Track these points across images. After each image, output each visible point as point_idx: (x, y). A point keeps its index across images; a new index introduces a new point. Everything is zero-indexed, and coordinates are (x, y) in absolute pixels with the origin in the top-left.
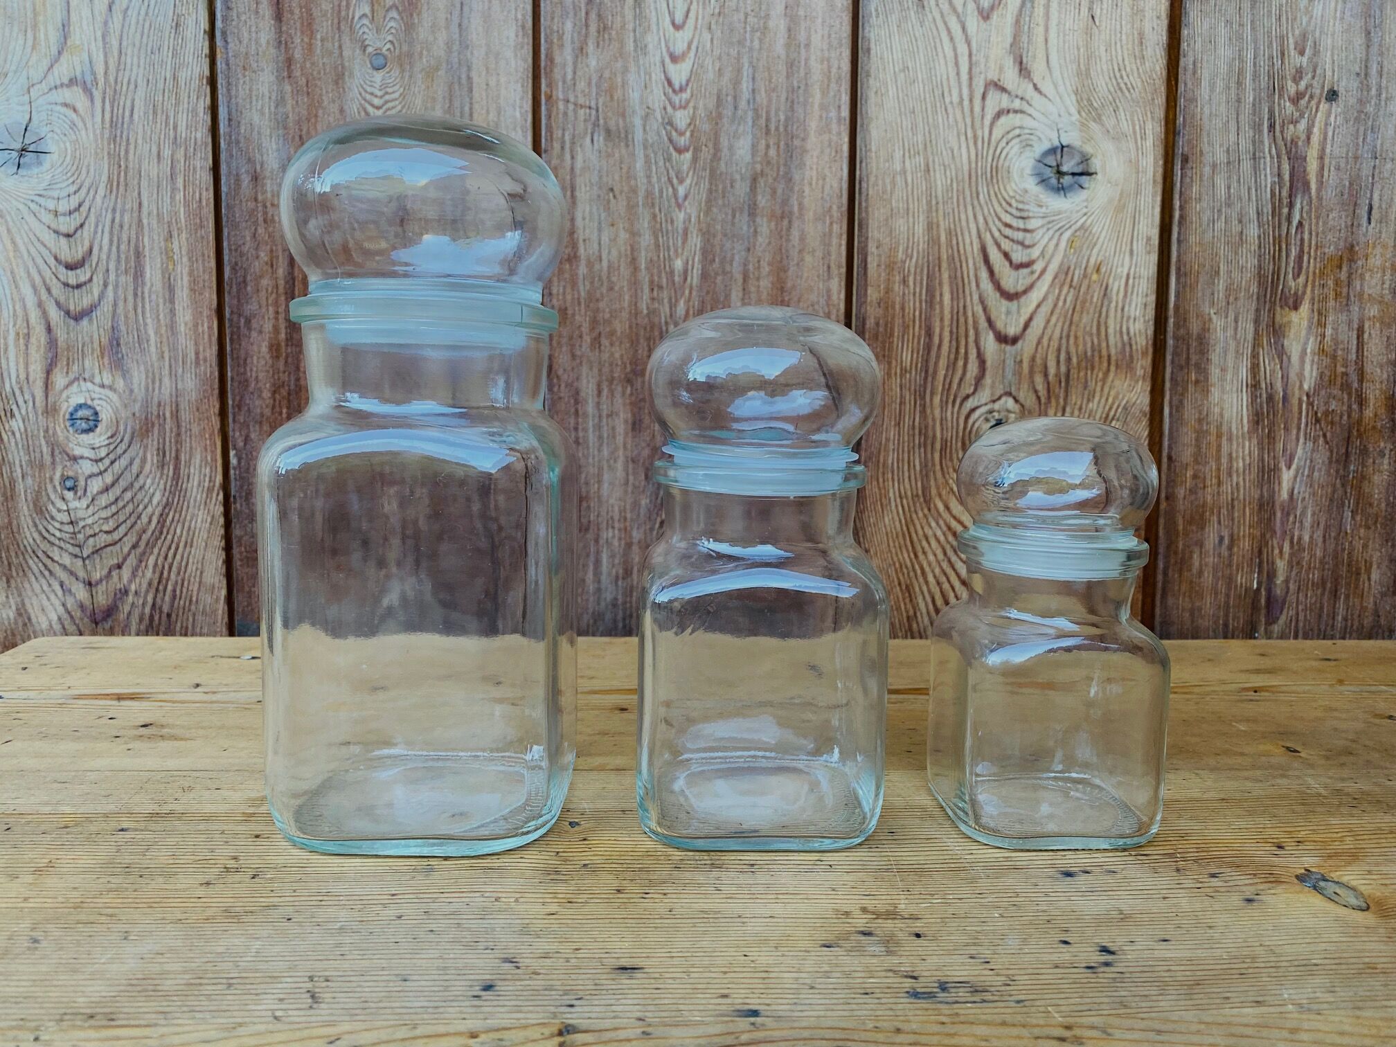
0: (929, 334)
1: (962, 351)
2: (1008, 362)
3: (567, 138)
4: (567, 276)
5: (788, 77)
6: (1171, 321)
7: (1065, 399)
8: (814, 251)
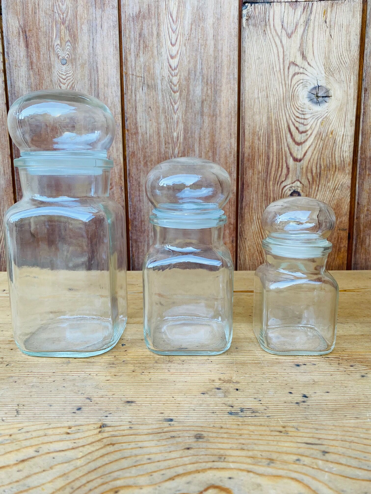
0: (268, 159)
1: (281, 164)
2: (298, 168)
3: (133, 88)
4: (134, 140)
5: (214, 63)
6: (359, 152)
7: (319, 182)
8: (225, 128)
